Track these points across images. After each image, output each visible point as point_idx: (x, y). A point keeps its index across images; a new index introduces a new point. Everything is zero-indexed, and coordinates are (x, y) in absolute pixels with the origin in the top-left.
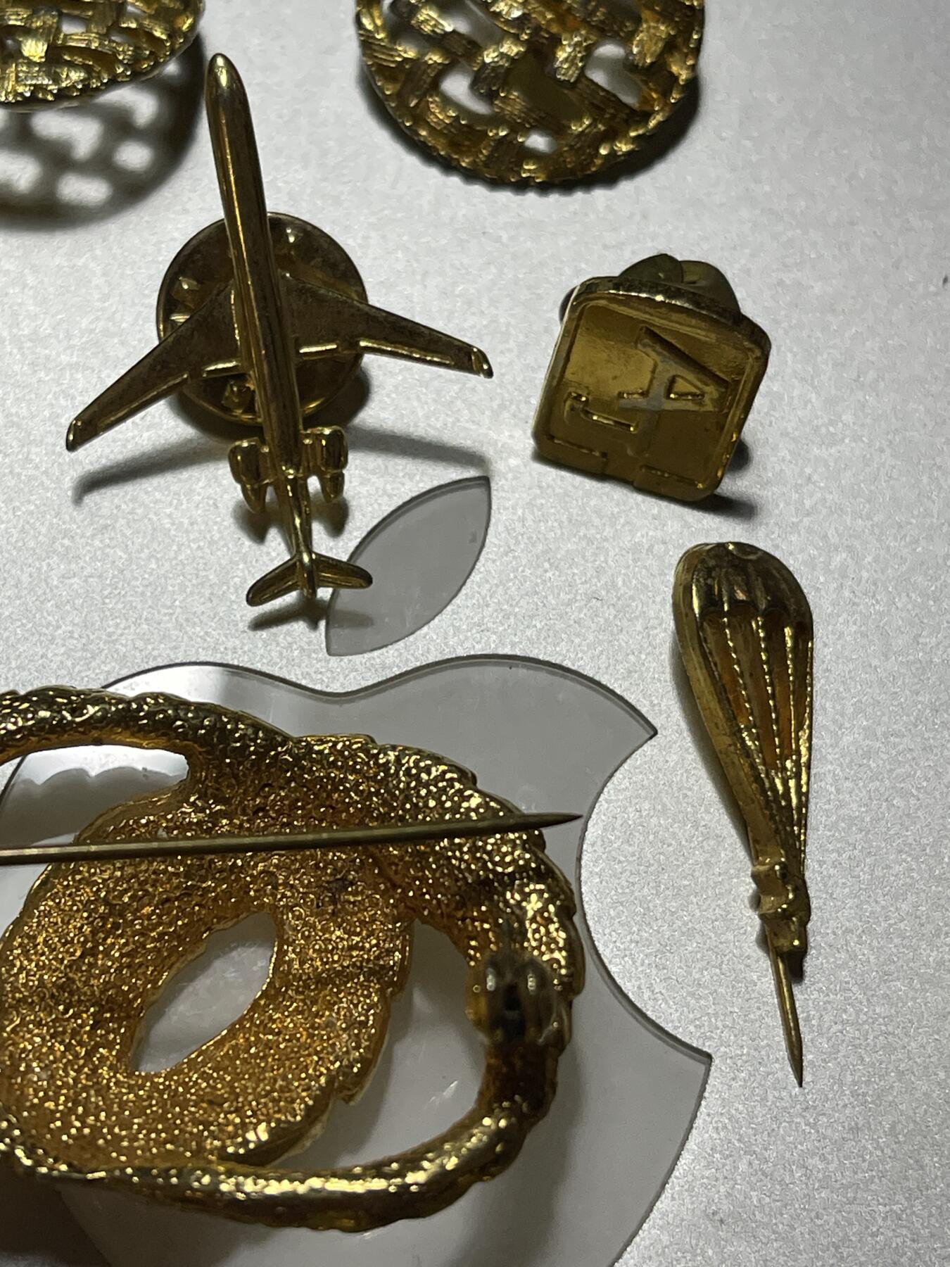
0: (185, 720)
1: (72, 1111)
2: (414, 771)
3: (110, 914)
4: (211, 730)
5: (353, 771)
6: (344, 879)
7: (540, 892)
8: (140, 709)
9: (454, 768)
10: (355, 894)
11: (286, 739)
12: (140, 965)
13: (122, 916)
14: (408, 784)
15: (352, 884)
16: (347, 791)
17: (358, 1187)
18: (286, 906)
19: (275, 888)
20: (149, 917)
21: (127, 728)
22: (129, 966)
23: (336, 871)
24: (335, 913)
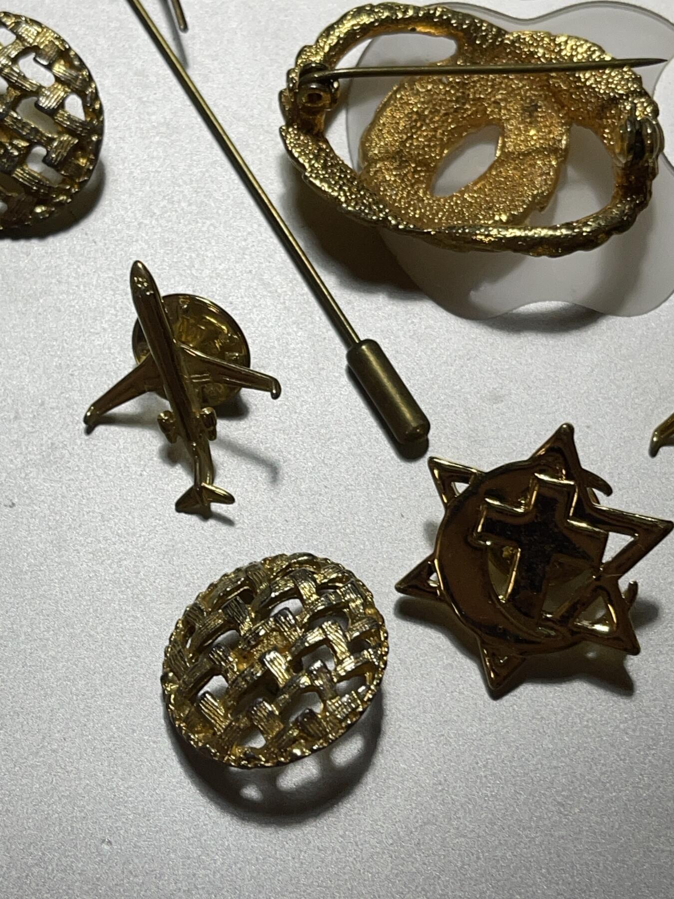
0: (457, 20)
2: (574, 47)
3: (420, 120)
4: (470, 25)
5: (542, 47)
6: (536, 105)
8: (435, 13)
9: (594, 45)
10: (542, 112)
11: (507, 32)
12: (435, 146)
13: (424, 121)
15: (540, 107)
16: (539, 58)
18: (506, 119)
19: (500, 110)
20: (437, 122)
22: (428, 146)
23: (532, 101)
24: (531, 123)
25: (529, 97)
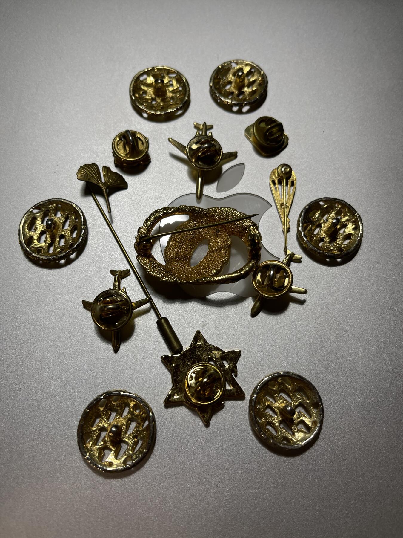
0: (188, 209)
1: (183, 273)
4: (192, 210)
5: (217, 212)
6: (218, 231)
7: (252, 226)
8: (180, 208)
9: (233, 209)
10: (220, 233)
11: (204, 210)
12: (188, 250)
15: (220, 231)
16: (216, 216)
17: (233, 275)
18: (209, 237)
19: (207, 234)
20: (188, 242)
21: (179, 212)
22: (186, 250)
23: (216, 230)
24: (218, 236)
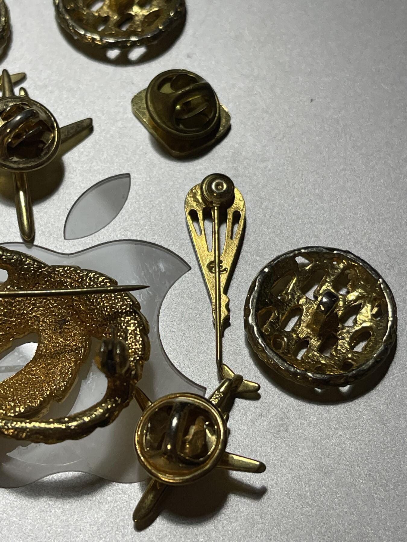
0: (6, 256)
2: (92, 279)
4: (16, 260)
5: (70, 278)
6: (65, 320)
7: (134, 324)
9: (107, 278)
10: (68, 325)
11: (46, 265)
14: (90, 283)
15: (68, 322)
16: (67, 286)
18: (42, 329)
19: (39, 322)
23: (62, 316)
24: (60, 333)
25: (61, 313)
